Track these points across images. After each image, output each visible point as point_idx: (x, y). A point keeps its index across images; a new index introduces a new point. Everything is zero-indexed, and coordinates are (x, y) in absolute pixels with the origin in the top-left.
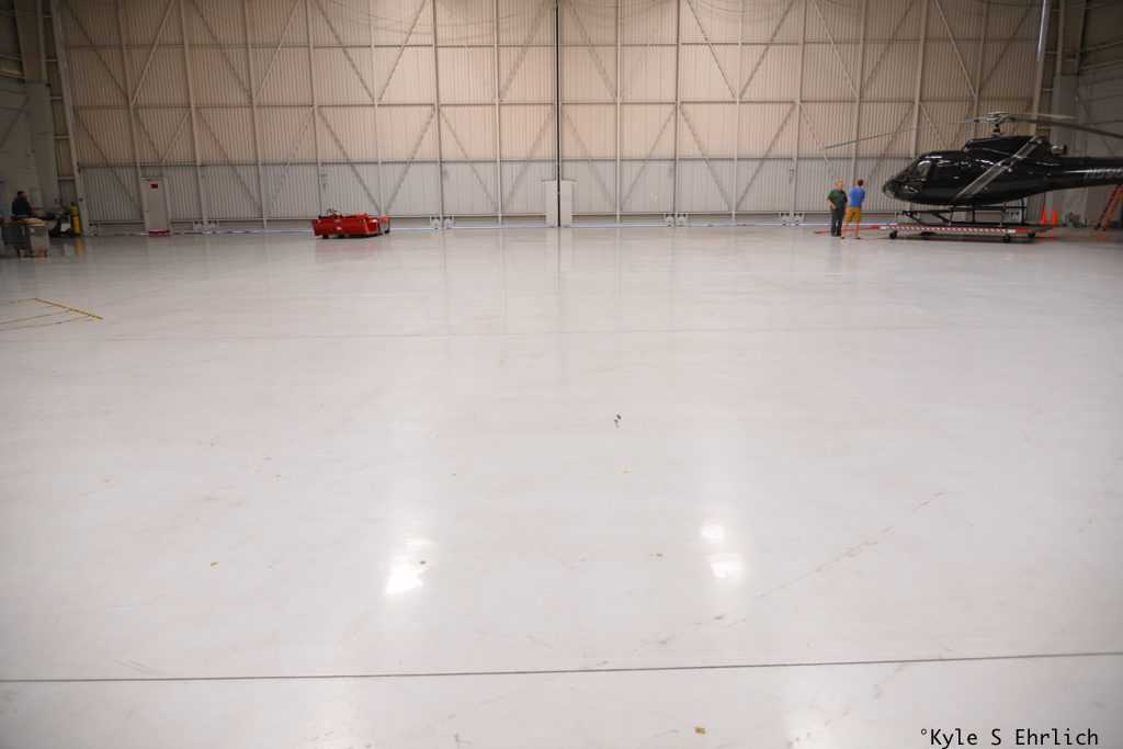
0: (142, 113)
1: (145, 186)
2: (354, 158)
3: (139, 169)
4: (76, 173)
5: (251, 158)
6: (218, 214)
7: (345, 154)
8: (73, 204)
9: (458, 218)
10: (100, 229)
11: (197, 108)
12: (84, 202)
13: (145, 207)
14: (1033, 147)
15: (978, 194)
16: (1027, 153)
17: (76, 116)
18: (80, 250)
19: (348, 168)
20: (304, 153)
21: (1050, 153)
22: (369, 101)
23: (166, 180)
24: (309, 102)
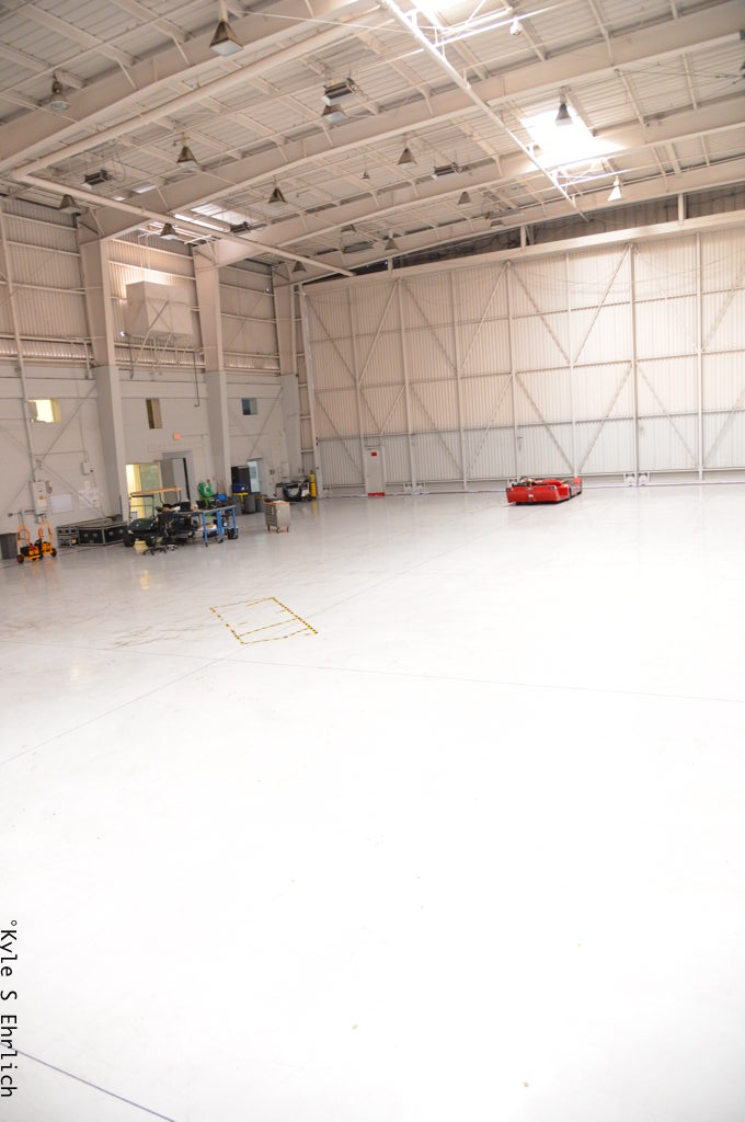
0: (366, 391)
1: (367, 454)
2: (549, 419)
3: (362, 441)
4: (315, 445)
5: (455, 426)
6: (425, 477)
7: (540, 416)
8: (312, 472)
9: (653, 475)
10: (331, 492)
11: (410, 384)
12: (320, 470)
13: (366, 473)
17: (317, 398)
18: (315, 511)
19: (543, 429)
20: (503, 418)
22: (564, 363)
23: (383, 449)
24: (507, 369)
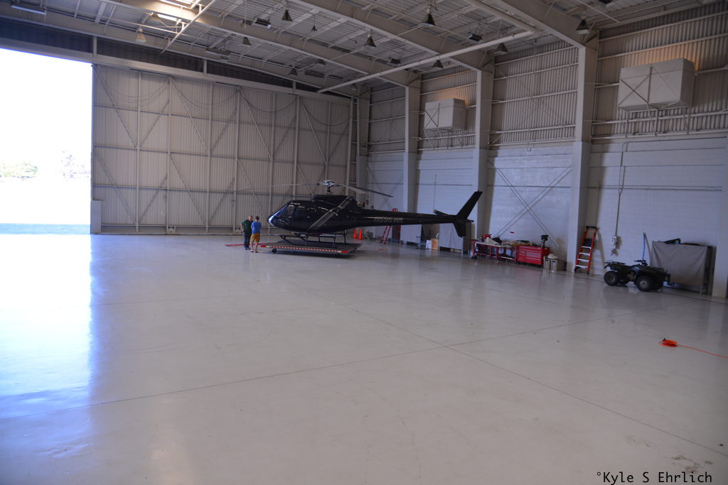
14: (347, 203)
15: (321, 227)
16: (345, 205)
21: (357, 207)
